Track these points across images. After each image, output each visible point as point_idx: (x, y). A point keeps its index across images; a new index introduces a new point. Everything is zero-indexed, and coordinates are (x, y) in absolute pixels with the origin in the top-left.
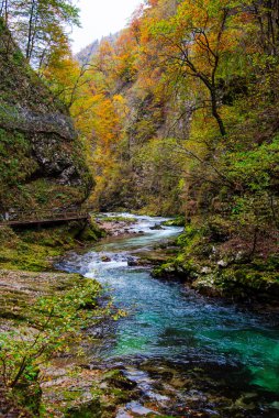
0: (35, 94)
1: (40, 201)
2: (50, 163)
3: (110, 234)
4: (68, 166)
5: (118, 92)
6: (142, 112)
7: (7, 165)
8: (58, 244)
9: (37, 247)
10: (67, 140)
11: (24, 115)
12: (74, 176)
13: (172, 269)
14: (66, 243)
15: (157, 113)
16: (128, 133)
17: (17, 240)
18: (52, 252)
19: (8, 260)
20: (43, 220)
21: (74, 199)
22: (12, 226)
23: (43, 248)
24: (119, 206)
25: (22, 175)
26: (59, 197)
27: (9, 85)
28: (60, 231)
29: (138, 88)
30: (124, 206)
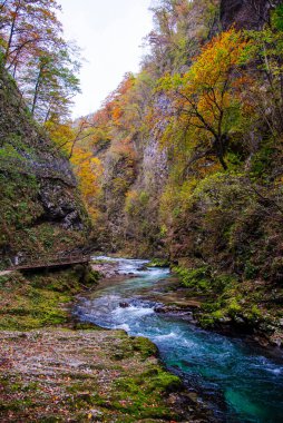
0: (42, 144)
1: (46, 245)
2: (54, 207)
3: (103, 276)
4: (71, 211)
5: (94, 155)
6: (117, 171)
7: (15, 209)
8: (66, 288)
9: (46, 293)
10: (71, 187)
11: (32, 162)
12: (77, 221)
13: (228, 319)
14: (72, 287)
15: (129, 172)
16: (104, 189)
17: (27, 286)
18: (62, 298)
19: (28, 313)
20: (50, 264)
21: (77, 243)
22: (22, 271)
23: (53, 294)
24: (96, 250)
25: (28, 218)
26: (64, 241)
27: (19, 134)
28: (67, 275)
29: (113, 152)
30: (101, 250)
